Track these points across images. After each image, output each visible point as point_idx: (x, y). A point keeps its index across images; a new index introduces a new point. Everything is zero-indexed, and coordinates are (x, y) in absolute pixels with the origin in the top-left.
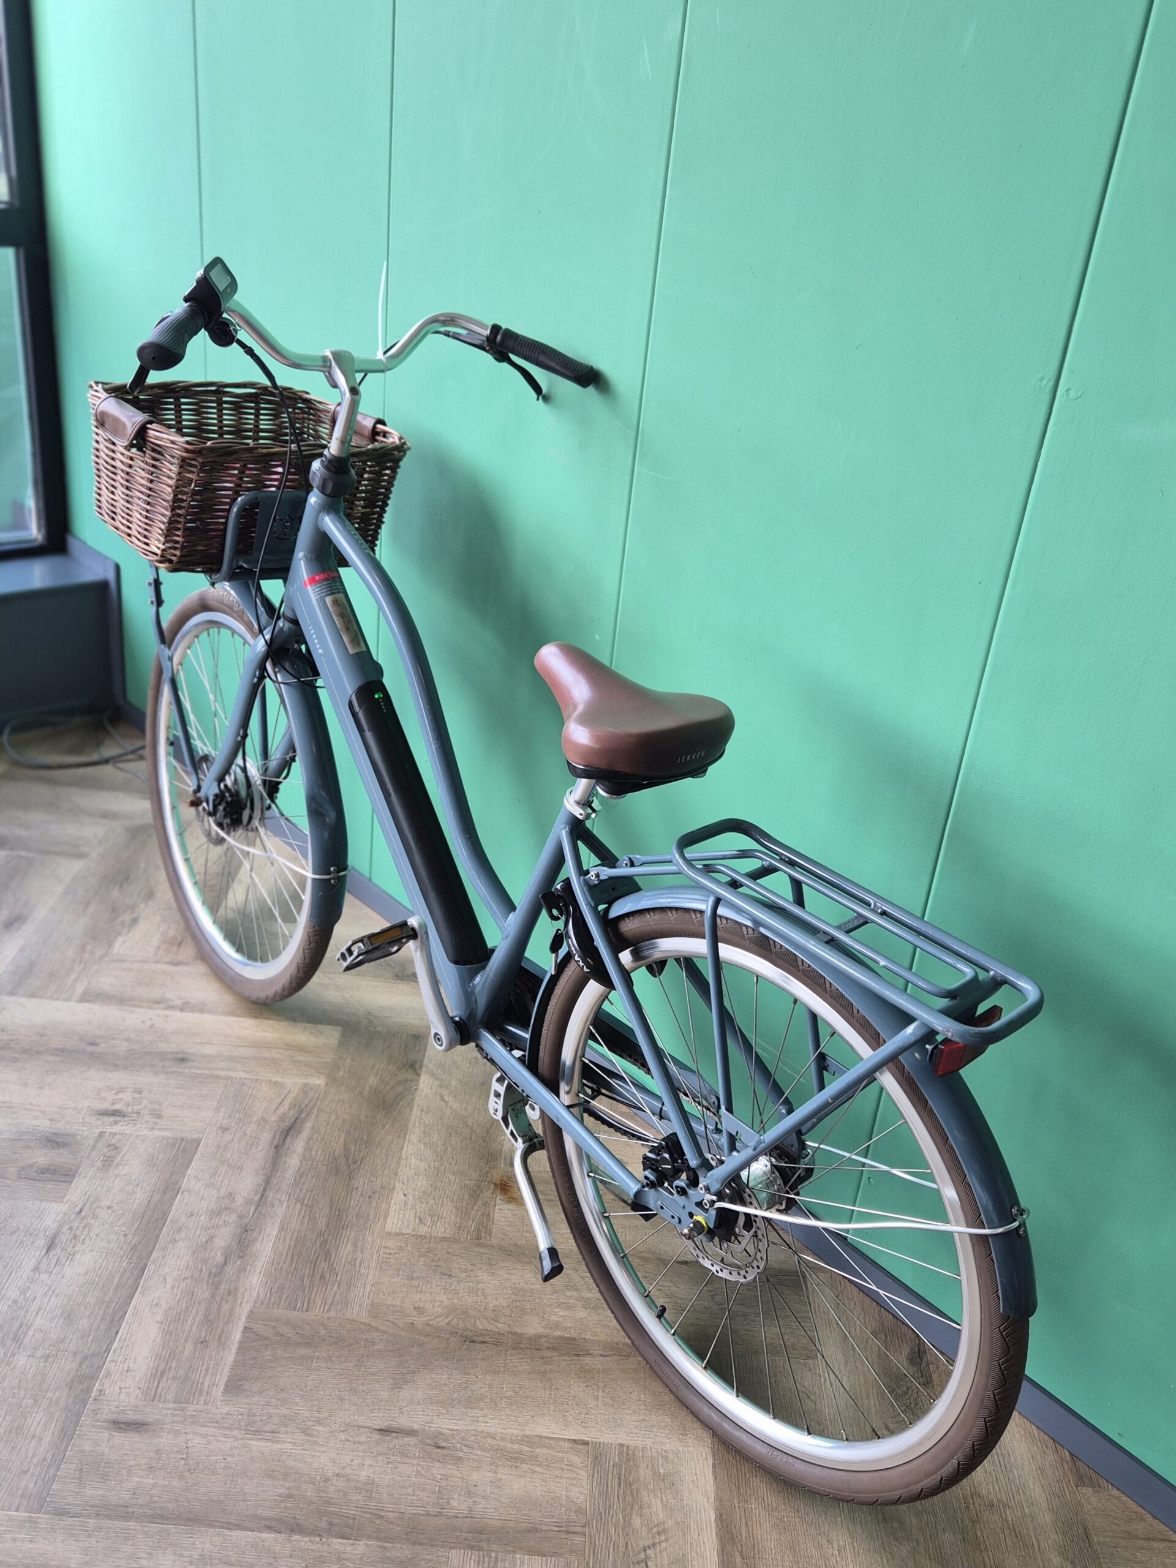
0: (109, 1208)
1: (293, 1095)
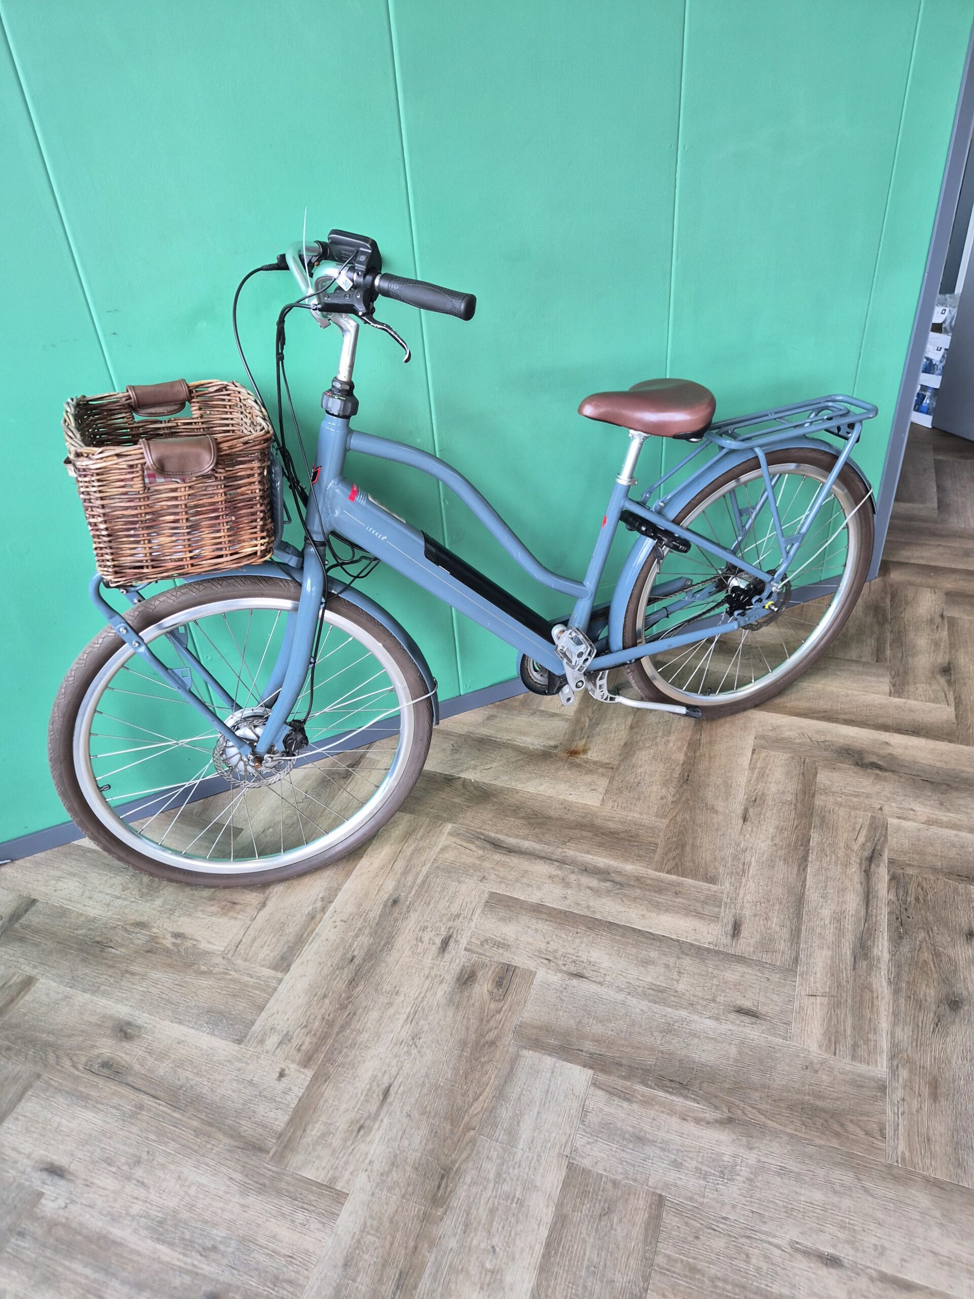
0: (548, 943)
1: (459, 842)
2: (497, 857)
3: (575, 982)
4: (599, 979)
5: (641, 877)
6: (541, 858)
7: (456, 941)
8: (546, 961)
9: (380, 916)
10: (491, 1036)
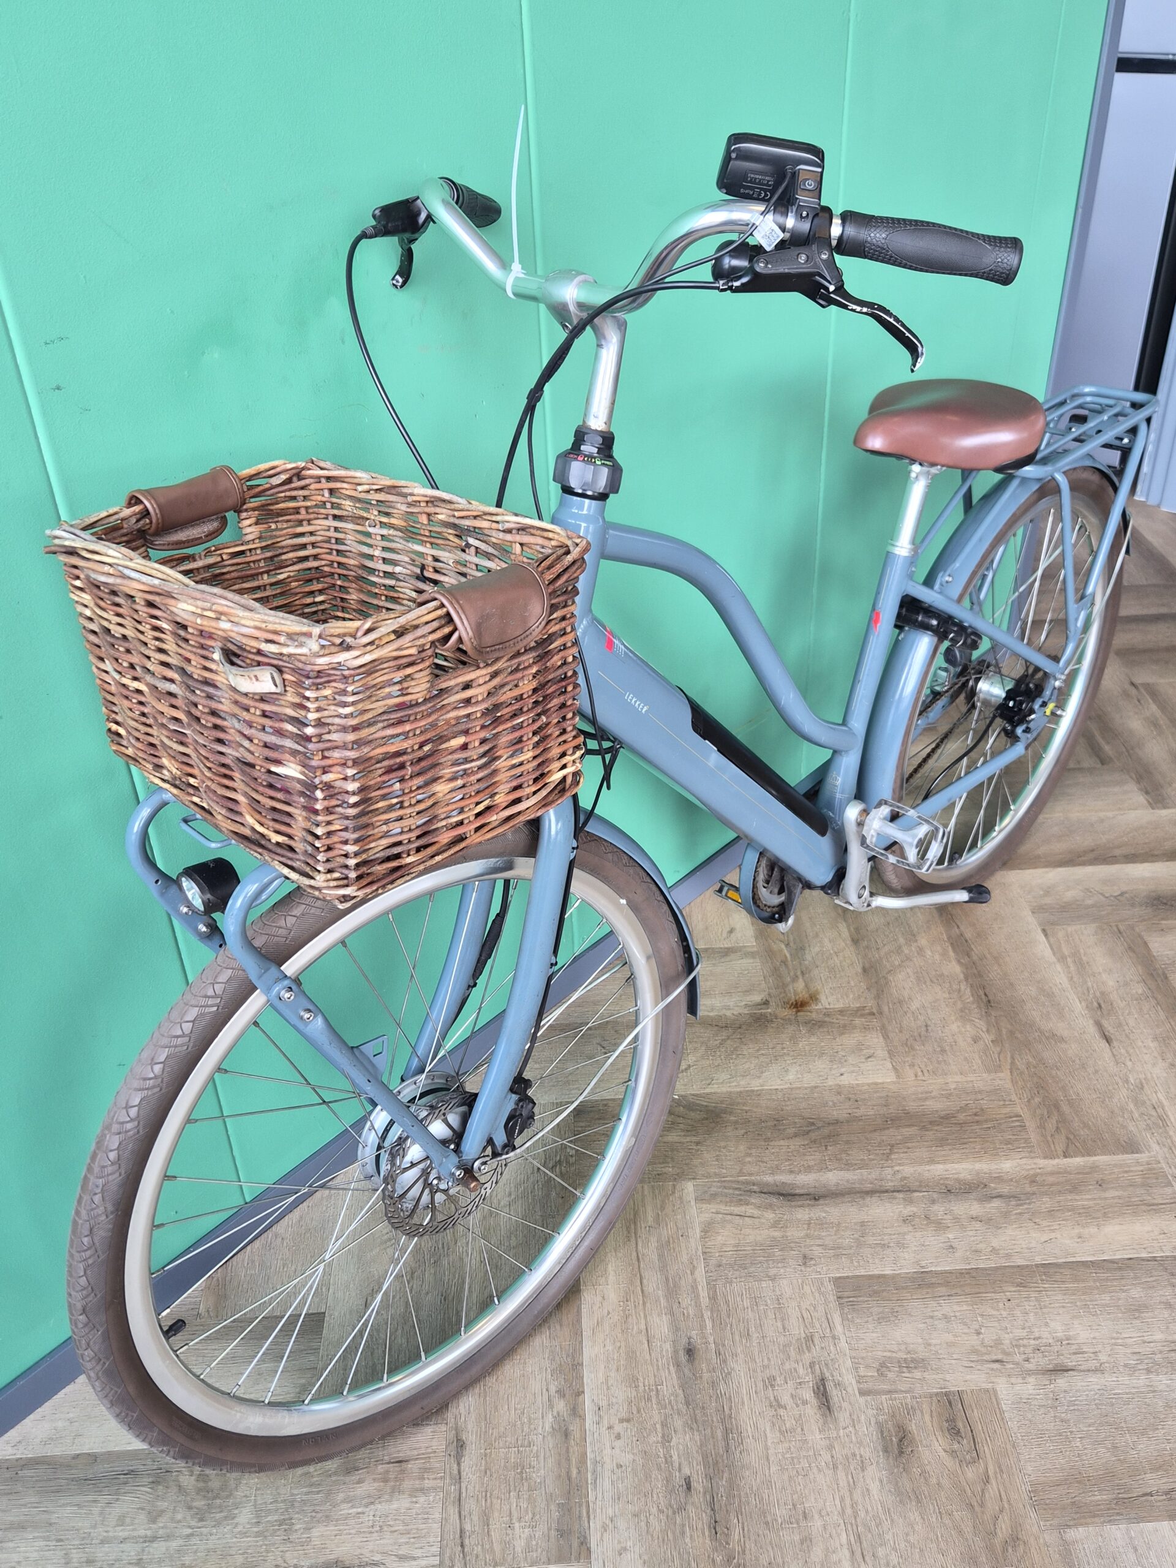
0: (978, 1333)
1: (723, 1208)
2: (802, 1214)
3: (1062, 1382)
4: (1093, 1364)
5: (1036, 1175)
6: (871, 1193)
7: (838, 1385)
8: (996, 1366)
9: (683, 1387)
10: (1004, 1528)
